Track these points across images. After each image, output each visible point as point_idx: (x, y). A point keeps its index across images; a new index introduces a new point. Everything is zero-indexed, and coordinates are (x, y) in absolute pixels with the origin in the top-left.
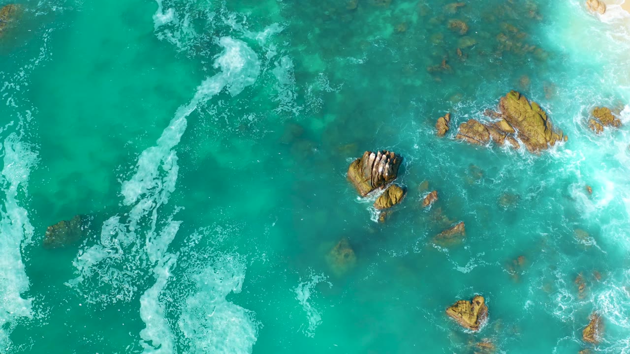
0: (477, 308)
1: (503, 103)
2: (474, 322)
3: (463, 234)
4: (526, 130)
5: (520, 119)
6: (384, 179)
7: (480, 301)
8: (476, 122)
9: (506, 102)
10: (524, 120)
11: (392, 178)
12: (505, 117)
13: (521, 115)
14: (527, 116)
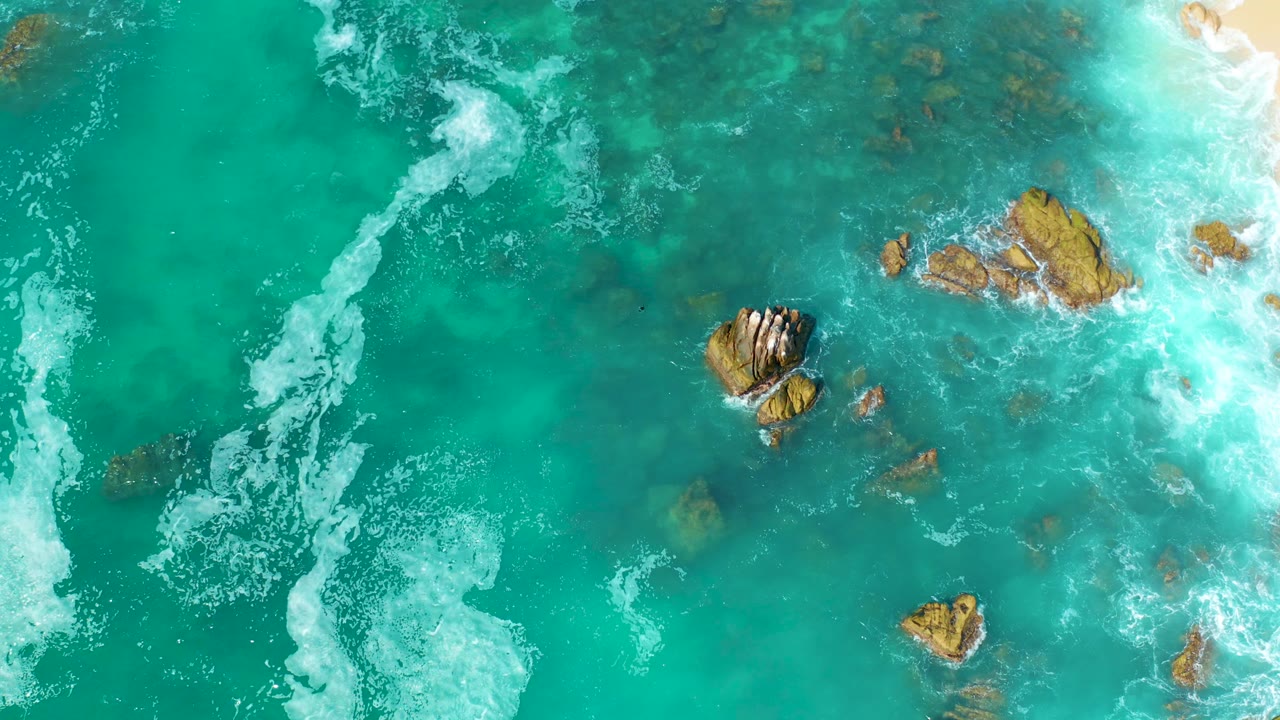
0: (962, 617)
1: (1015, 213)
2: (956, 645)
3: (935, 472)
4: (1061, 267)
5: (1049, 244)
6: (779, 363)
7: (967, 605)
8: (960, 251)
9: (1021, 211)
10: (1056, 246)
11: (794, 361)
13: (1049, 236)
14: (1062, 239)
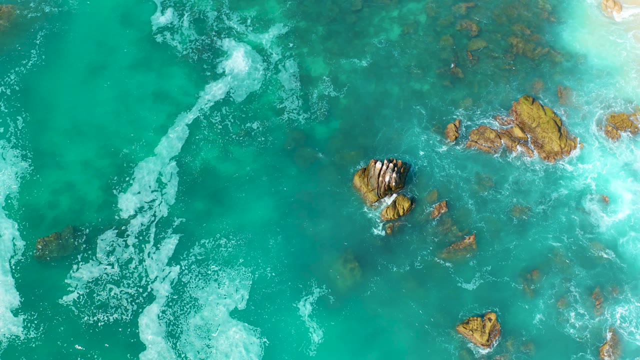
0: (489, 325)
1: (516, 109)
2: (486, 340)
3: (474, 247)
4: (540, 137)
5: (534, 125)
6: (391, 189)
7: (492, 318)
8: (487, 129)
9: (519, 108)
10: (538, 125)
11: (399, 188)
12: (518, 123)
13: (534, 121)
14: (541, 122)
